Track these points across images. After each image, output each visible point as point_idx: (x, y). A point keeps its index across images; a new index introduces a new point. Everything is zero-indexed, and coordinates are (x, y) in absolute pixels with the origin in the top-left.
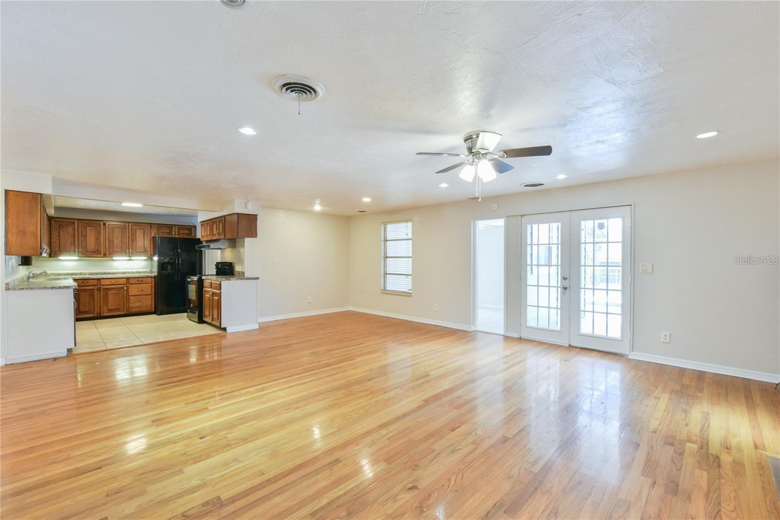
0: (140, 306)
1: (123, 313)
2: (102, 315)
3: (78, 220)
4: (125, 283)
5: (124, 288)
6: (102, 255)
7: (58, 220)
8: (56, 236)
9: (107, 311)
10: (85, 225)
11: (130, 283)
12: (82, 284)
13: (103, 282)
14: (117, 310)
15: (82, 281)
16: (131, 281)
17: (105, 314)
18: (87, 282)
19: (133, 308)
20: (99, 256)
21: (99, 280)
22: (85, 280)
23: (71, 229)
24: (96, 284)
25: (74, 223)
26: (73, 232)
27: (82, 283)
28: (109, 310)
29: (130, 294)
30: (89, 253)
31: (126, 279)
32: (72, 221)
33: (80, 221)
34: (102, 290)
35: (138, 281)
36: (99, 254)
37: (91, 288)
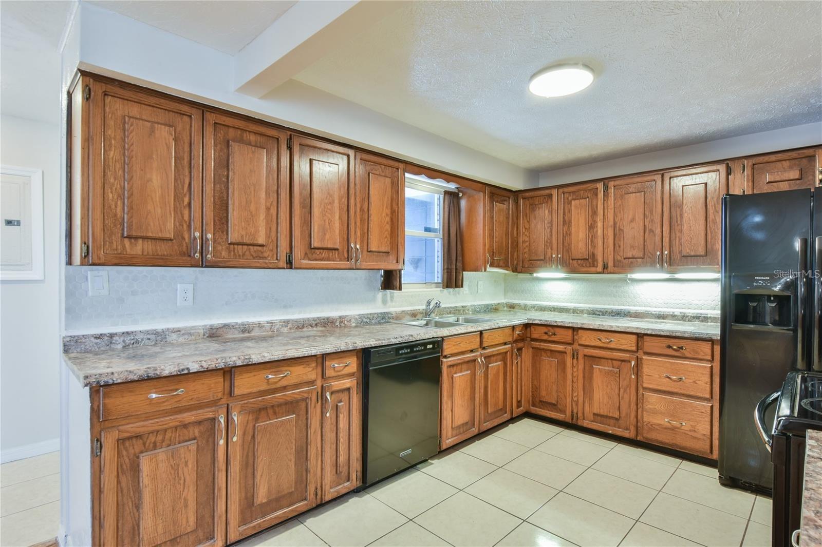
0: (673, 429)
1: (626, 434)
2: (580, 423)
3: (558, 187)
4: (634, 348)
5: (630, 362)
6: (600, 269)
7: (527, 194)
8: (526, 229)
9: (592, 417)
10: (570, 198)
11: (647, 349)
12: (545, 337)
13: (586, 338)
14: (612, 422)
15: (545, 329)
16: (649, 345)
17: (586, 424)
18: (555, 334)
19: (652, 428)
20: (593, 269)
21: (575, 329)
22: (550, 328)
23: (547, 212)
24: (569, 339)
25: (550, 196)
26: (550, 217)
27: (546, 333)
28: (594, 414)
29: (645, 385)
30: (575, 262)
31: (634, 337)
32: (547, 192)
33: (561, 190)
34: (580, 356)
35: (669, 347)
36: (594, 266)
37: (560, 347)
